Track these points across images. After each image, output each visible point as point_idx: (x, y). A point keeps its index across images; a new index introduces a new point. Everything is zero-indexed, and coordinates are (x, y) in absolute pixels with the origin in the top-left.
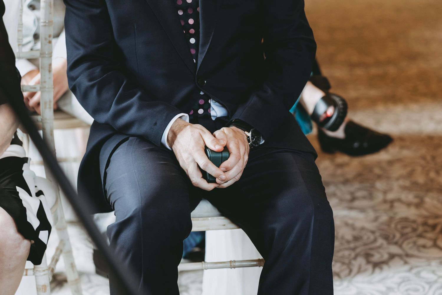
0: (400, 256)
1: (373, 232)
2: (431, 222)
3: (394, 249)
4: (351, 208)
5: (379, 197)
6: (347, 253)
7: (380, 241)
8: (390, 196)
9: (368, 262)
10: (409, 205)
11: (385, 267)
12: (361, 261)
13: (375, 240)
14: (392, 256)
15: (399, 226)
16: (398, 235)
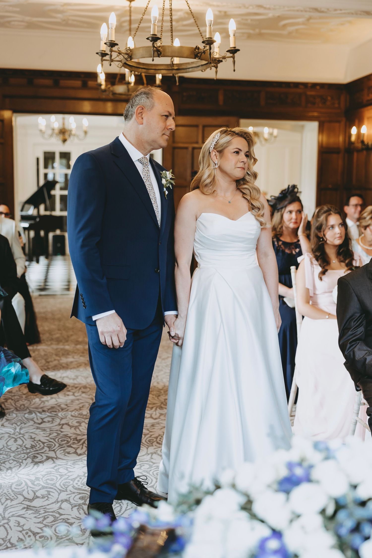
0: (52, 458)
1: (44, 443)
2: (79, 438)
3: (52, 454)
4: (38, 428)
5: (58, 421)
6: (23, 455)
7: (46, 448)
8: (63, 422)
9: (33, 461)
10: (71, 427)
11: (41, 465)
12: (29, 460)
13: (43, 448)
14: (48, 458)
15: (60, 440)
16: (57, 445)
